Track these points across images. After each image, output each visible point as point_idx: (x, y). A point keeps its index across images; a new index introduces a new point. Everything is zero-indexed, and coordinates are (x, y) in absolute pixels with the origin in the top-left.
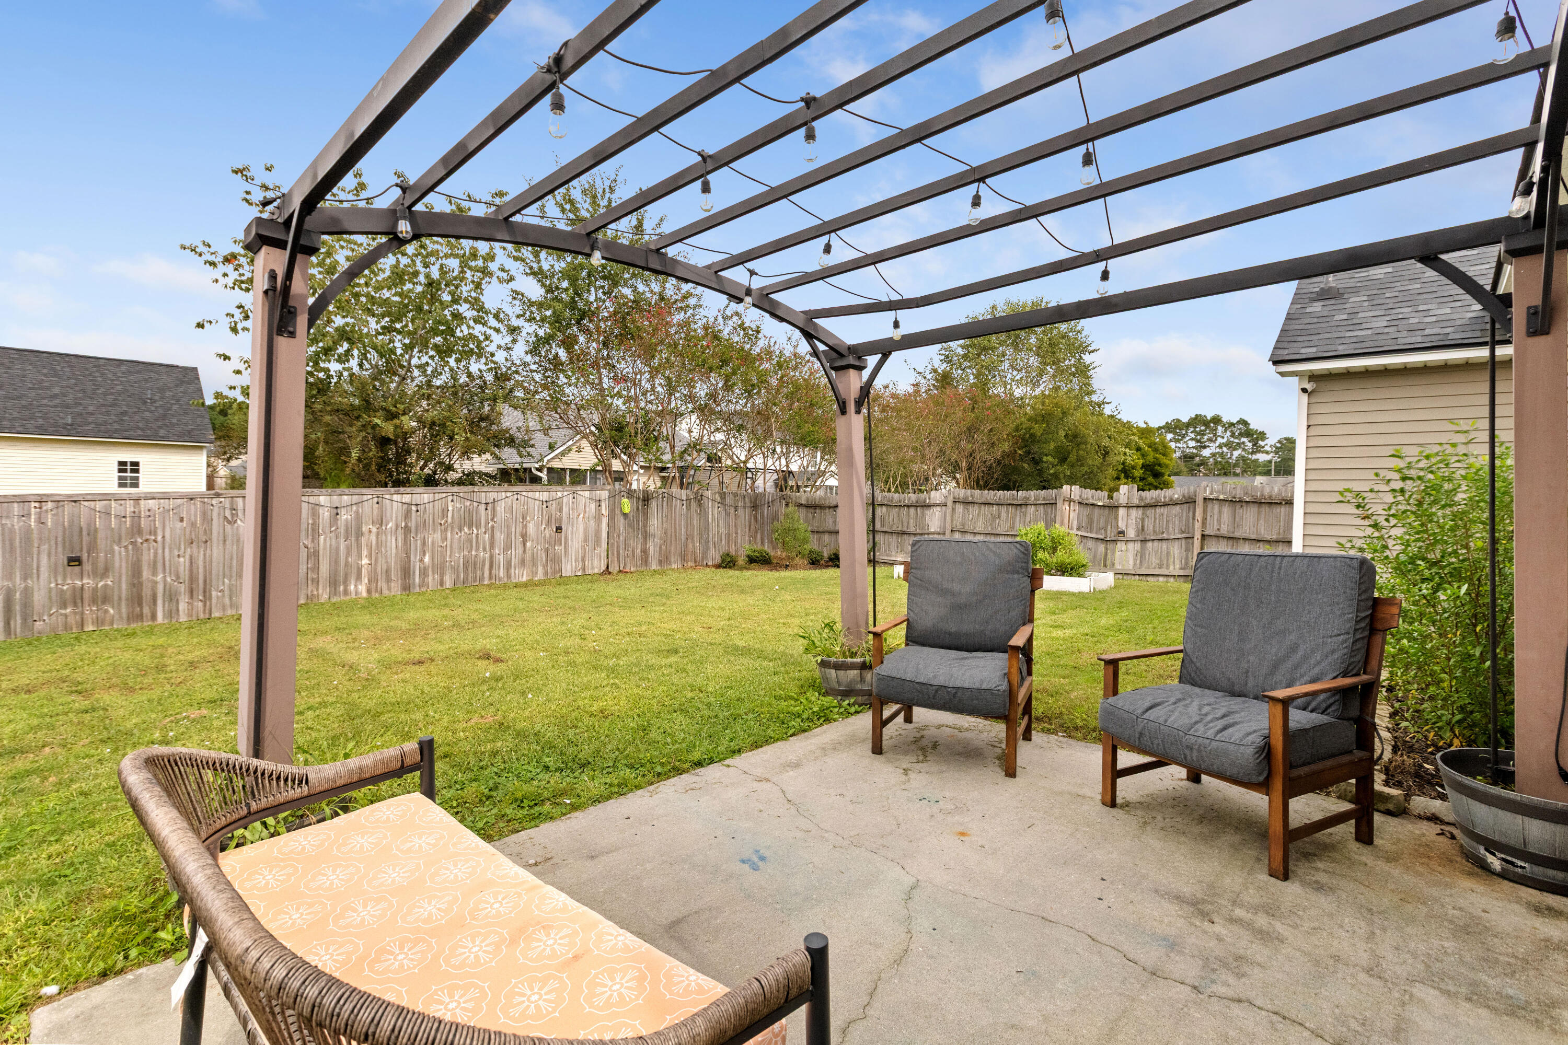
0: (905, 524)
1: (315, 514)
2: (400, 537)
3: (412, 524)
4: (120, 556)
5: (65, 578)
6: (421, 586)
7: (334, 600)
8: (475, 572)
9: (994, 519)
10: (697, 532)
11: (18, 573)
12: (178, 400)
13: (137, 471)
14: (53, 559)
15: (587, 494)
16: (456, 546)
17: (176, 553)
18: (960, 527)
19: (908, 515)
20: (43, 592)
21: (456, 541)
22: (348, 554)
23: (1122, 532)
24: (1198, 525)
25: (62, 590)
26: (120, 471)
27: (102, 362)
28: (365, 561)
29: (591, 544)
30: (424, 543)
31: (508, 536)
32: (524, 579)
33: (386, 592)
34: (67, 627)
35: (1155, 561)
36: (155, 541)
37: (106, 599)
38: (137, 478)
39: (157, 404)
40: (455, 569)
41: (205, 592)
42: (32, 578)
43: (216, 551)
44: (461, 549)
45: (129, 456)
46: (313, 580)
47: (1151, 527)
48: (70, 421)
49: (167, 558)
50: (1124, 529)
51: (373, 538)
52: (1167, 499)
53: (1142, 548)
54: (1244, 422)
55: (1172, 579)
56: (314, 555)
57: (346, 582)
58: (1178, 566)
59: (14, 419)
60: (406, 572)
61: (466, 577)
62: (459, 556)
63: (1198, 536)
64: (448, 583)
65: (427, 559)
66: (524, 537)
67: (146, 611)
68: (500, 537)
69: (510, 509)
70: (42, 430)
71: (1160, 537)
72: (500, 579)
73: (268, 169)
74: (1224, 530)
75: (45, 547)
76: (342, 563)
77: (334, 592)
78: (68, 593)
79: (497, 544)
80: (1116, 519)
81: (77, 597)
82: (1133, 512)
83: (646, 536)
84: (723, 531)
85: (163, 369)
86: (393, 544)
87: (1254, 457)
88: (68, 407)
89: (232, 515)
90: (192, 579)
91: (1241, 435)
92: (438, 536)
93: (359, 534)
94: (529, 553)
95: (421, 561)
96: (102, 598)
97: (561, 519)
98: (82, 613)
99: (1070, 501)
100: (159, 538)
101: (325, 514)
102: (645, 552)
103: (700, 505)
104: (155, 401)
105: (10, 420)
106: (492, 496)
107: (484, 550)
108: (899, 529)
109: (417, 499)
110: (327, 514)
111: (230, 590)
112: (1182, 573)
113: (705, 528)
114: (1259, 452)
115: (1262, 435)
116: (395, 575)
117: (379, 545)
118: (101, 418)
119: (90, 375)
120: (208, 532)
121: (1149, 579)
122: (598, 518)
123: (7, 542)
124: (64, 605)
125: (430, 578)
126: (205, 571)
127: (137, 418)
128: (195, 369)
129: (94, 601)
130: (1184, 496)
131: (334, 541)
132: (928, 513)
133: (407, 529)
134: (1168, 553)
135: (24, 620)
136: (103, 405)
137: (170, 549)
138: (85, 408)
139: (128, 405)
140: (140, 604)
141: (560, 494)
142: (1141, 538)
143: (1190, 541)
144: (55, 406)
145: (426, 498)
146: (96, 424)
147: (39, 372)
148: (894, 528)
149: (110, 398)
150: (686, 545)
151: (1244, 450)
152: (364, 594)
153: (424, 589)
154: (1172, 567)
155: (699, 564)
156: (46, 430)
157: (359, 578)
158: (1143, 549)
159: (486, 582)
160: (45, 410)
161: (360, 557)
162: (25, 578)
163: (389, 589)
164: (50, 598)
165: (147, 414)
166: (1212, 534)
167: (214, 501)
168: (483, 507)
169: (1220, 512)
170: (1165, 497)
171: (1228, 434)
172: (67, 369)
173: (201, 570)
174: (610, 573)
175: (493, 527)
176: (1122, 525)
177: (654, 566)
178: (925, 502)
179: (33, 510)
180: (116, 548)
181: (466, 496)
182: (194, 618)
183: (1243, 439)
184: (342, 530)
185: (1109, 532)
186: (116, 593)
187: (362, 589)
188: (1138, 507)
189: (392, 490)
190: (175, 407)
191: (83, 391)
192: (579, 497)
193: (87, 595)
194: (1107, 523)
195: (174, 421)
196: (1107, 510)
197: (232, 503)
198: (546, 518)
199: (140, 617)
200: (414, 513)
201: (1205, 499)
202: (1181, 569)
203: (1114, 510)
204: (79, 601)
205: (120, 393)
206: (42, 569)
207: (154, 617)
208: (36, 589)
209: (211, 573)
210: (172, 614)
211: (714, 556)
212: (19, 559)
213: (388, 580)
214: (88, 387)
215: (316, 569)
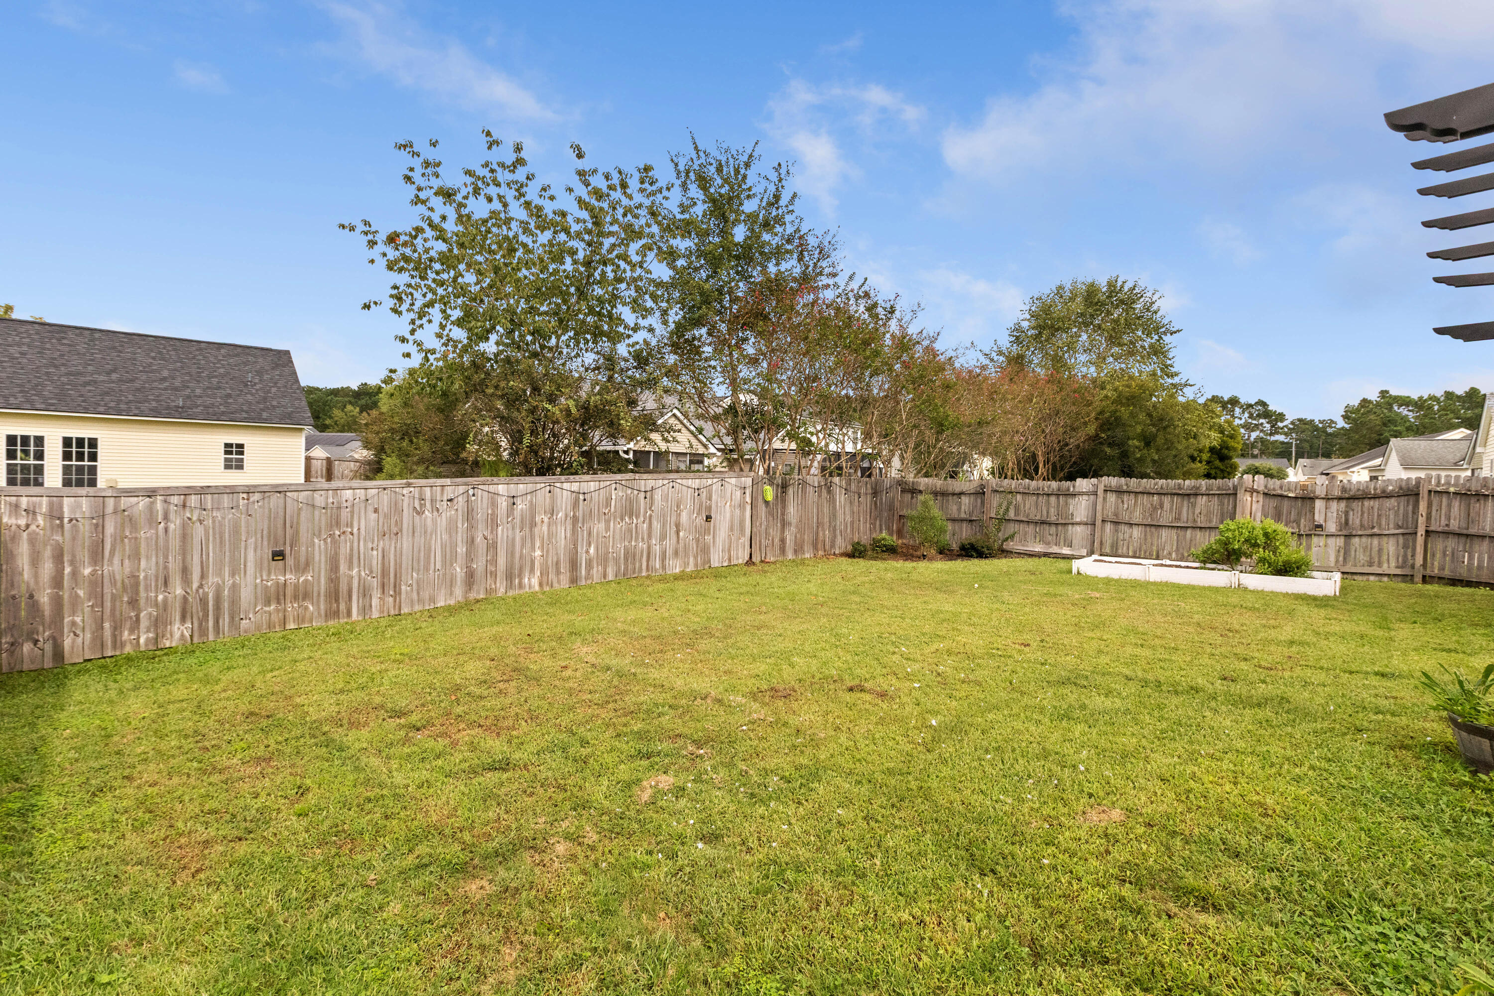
0: (1045, 513)
1: (494, 504)
2: (569, 527)
3: (580, 514)
4: (320, 550)
5: (269, 574)
6: (586, 579)
7: (511, 593)
8: (634, 564)
9: (1155, 509)
10: (826, 520)
11: (227, 569)
12: (276, 383)
13: (242, 453)
14: (259, 552)
15: (733, 481)
16: (617, 537)
17: (370, 545)
18: (1111, 517)
19: (1048, 503)
20: (250, 588)
21: (618, 531)
22: (523, 545)
23: (1320, 526)
24: (1422, 521)
25: (267, 586)
26: (226, 453)
27: (203, 345)
28: (538, 553)
29: (736, 532)
30: (589, 534)
31: (664, 526)
32: (677, 570)
33: (556, 585)
34: (270, 626)
35: (1362, 557)
36: (352, 534)
37: (306, 596)
38: (242, 460)
39: (258, 387)
40: (616, 561)
41: (395, 586)
42: (239, 574)
43: (406, 543)
44: (623, 539)
45: (235, 438)
46: (491, 573)
47: (1358, 522)
48: (181, 404)
49: (362, 551)
50: (1322, 522)
51: (545, 528)
52: (1378, 491)
53: (1345, 543)
54: (1263, 404)
55: (1385, 579)
56: (492, 546)
57: (520, 576)
58: (1393, 564)
59: (130, 402)
60: (574, 565)
61: (626, 568)
62: (620, 547)
63: (1421, 531)
64: (611, 577)
65: (592, 550)
66: (678, 525)
67: (342, 607)
68: (656, 525)
69: (665, 498)
70: (156, 412)
71: (1369, 532)
72: (656, 570)
73: (434, 144)
74: (1454, 525)
75: (252, 541)
76: (517, 555)
77: (510, 586)
78: (273, 590)
79: (654, 533)
80: (1312, 511)
81: (279, 595)
82: (1334, 505)
83: (784, 524)
84: (848, 519)
85: (259, 353)
86: (563, 533)
87: (1273, 438)
88: (176, 389)
89: (421, 505)
90: (384, 573)
91: (1259, 416)
92: (602, 526)
93: (533, 524)
94: (681, 544)
95: (587, 552)
96: (303, 594)
97: (710, 507)
98: (285, 610)
99: (1252, 491)
100: (355, 530)
101: (503, 503)
102: (783, 541)
103: (829, 492)
104: (255, 384)
105: (127, 403)
106: (651, 483)
107: (643, 539)
108: (1038, 518)
109: (585, 487)
110: (505, 504)
111: (418, 584)
112: (1398, 572)
113: (833, 516)
114: (1277, 433)
115: (1281, 417)
116: (564, 567)
117: (550, 535)
118: (209, 401)
119: (194, 358)
120: (399, 523)
121: (1355, 577)
122: (742, 506)
123: (217, 536)
124: (268, 603)
125: (595, 569)
126: (396, 564)
127: (241, 400)
128: (287, 353)
129: (296, 598)
130: (1401, 488)
131: (510, 532)
132: (1072, 502)
133: (575, 519)
134: (1380, 551)
135: (232, 618)
136: (208, 388)
137: (365, 540)
138: (193, 391)
139: (232, 389)
140: (337, 601)
141: (710, 482)
142: (1344, 532)
143: (1410, 538)
144: (165, 389)
145: (593, 486)
146: (205, 407)
147: (148, 355)
148: (1032, 516)
149: (215, 381)
150: (817, 533)
151: (1262, 431)
152: (537, 588)
153: (589, 582)
154: (1385, 565)
155: (829, 555)
156: (160, 413)
157: (532, 570)
158: (1347, 546)
159: (644, 574)
160: (156, 392)
161: (533, 549)
162: (233, 574)
163: (559, 582)
164: (256, 598)
165: (249, 397)
166: (1439, 529)
167: (405, 491)
168: (642, 495)
169: (1449, 506)
170: (1375, 489)
171: (1246, 415)
172: (172, 353)
173: (392, 564)
174: (754, 564)
175: (651, 516)
176: (1319, 518)
177: (790, 556)
178: (1068, 490)
179: (241, 501)
180: (316, 541)
181: (629, 484)
182: (386, 614)
183: (1261, 421)
184: (518, 521)
185: (1302, 526)
186: (315, 589)
187: (535, 582)
188: (1340, 499)
189: (563, 478)
190: (274, 390)
191: (189, 374)
192: (726, 485)
193: (289, 591)
194: (1299, 514)
195: (275, 403)
196: (1299, 503)
197: (421, 494)
198: (697, 506)
199: (336, 614)
200: (581, 502)
201: (1430, 491)
202: (1397, 567)
203: (1308, 502)
204: (282, 598)
205: (223, 376)
206: (249, 564)
207: (349, 614)
208: (243, 586)
209: (401, 567)
210: (365, 610)
211: (842, 545)
212: (227, 554)
213: (558, 573)
214: (194, 370)
215: (494, 562)
